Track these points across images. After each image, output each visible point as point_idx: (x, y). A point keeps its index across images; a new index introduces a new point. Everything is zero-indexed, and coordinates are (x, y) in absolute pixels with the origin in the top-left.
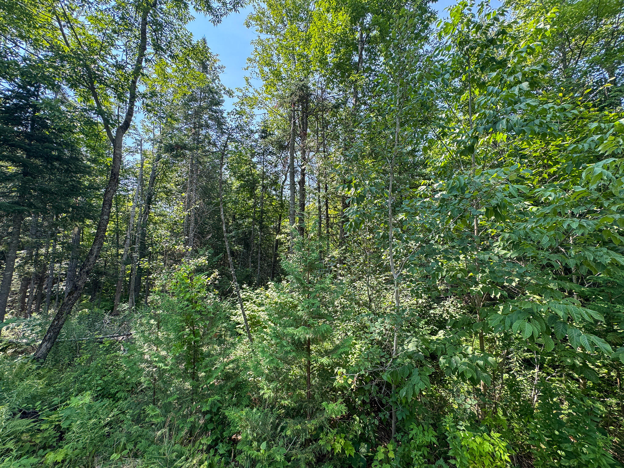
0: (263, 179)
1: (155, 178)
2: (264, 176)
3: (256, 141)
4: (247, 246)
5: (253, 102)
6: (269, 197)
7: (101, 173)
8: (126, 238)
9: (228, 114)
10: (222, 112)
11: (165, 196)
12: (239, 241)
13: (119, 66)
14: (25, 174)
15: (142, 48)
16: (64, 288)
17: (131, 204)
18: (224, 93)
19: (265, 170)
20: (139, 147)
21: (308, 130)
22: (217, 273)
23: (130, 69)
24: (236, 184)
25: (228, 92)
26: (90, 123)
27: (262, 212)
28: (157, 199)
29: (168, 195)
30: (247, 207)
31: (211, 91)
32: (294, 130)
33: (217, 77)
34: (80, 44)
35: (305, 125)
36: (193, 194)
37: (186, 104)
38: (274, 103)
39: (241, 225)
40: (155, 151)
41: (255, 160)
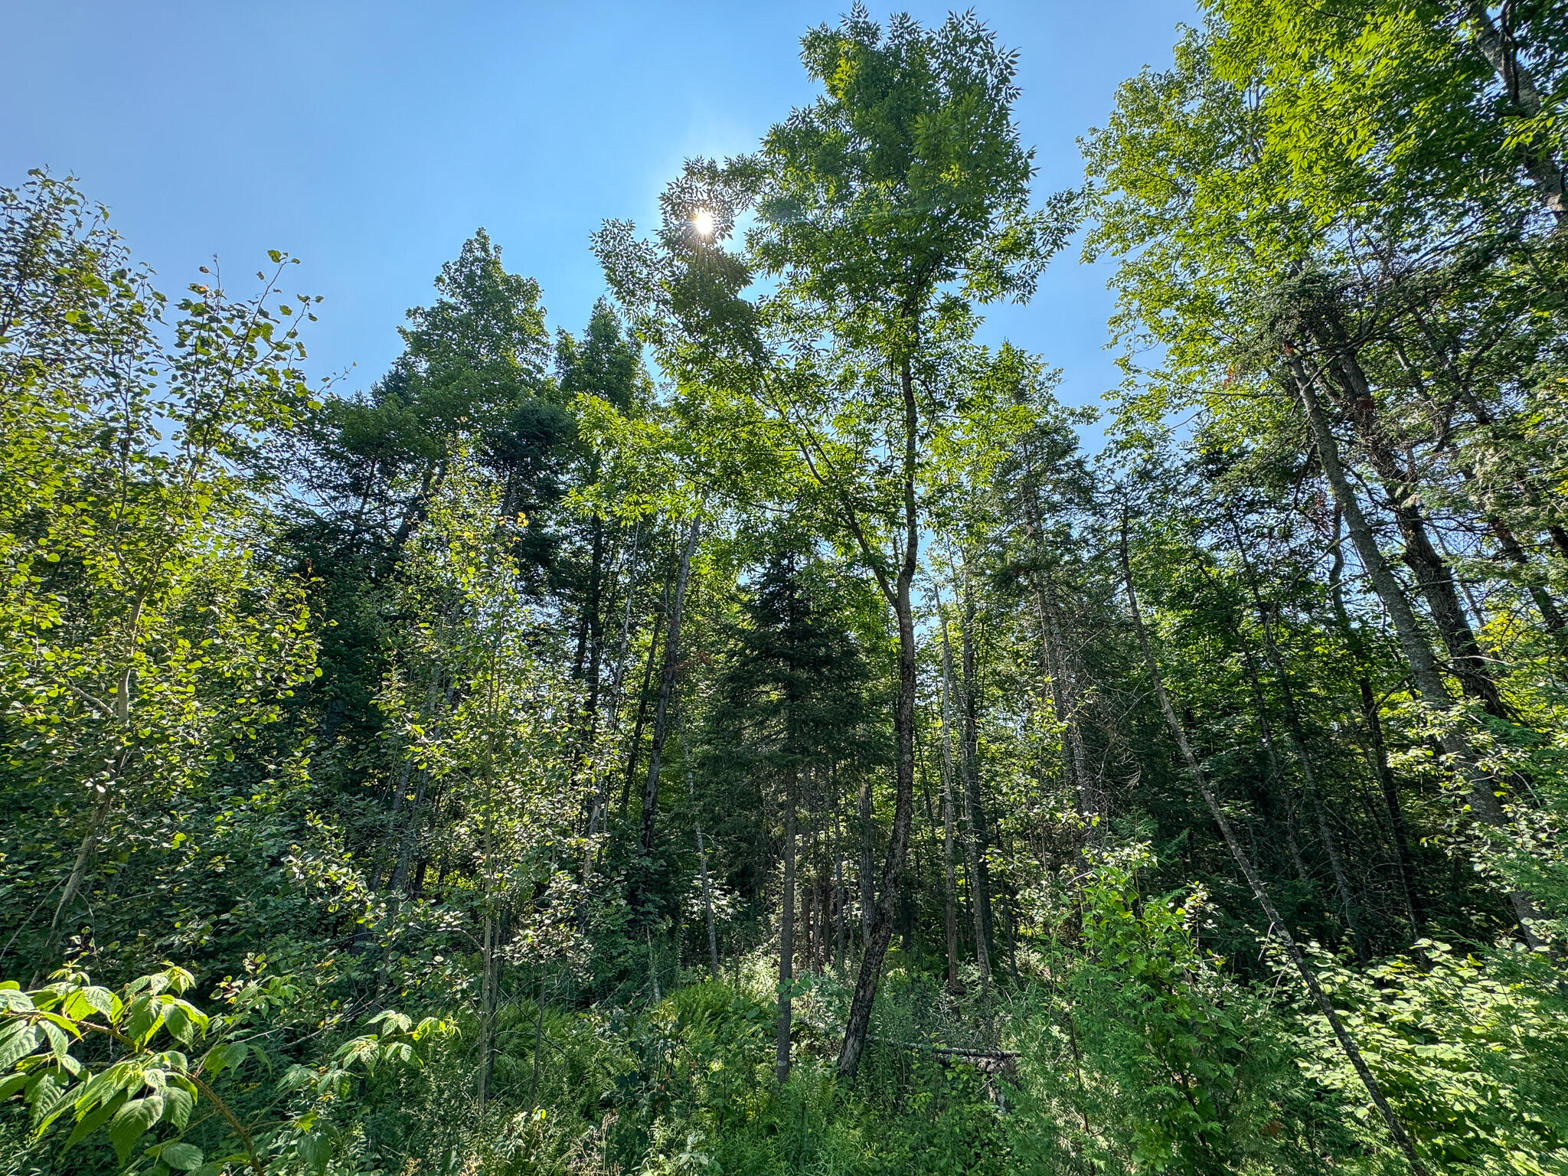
0: (1255, 584)
1: (972, 658)
2: (1252, 577)
3: (1195, 491)
4: (1263, 801)
5: (1155, 405)
6: (1295, 633)
7: (884, 670)
8: (942, 799)
9: (1098, 459)
10: (1080, 464)
11: (1001, 693)
12: (1228, 790)
13: (883, 471)
14: (792, 697)
15: (911, 421)
16: (859, 913)
17: (939, 724)
18: (1074, 422)
19: (1250, 559)
20: (935, 602)
21: (1371, 388)
22: (1204, 895)
23: (899, 466)
24: (1168, 622)
25: (1082, 415)
26: (859, 584)
27: (1285, 682)
28: (986, 703)
29: (1006, 690)
30: (1225, 677)
31: (1044, 432)
32: (1316, 411)
33: (1051, 399)
34: (830, 466)
35: (1352, 382)
36: (1063, 673)
37: (999, 483)
38: (1219, 375)
39: (1220, 735)
40: (961, 601)
41: (1206, 541)
